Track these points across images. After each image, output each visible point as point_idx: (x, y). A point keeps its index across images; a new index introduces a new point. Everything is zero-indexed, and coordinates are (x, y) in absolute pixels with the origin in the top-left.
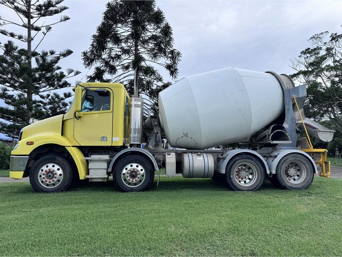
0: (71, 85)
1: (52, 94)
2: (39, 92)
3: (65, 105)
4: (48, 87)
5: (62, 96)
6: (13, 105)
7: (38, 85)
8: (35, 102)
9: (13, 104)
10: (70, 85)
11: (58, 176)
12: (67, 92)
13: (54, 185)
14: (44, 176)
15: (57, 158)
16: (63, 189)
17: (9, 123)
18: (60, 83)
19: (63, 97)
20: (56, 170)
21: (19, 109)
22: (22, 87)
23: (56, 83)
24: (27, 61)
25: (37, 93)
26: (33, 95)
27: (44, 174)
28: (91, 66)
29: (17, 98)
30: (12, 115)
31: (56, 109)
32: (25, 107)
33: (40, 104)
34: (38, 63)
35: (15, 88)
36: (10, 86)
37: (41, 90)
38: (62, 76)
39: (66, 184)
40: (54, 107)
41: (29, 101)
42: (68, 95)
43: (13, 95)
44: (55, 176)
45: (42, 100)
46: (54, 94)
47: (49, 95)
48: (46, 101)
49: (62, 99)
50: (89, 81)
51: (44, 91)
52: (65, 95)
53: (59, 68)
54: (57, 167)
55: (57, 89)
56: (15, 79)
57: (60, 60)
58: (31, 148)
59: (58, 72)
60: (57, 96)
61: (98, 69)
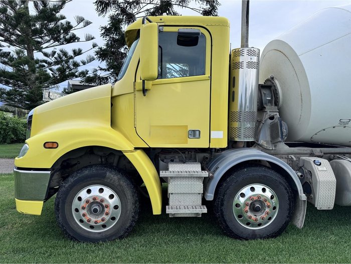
0: (80, 40)
1: (58, 51)
2: (42, 48)
3: (76, 65)
4: (52, 41)
5: (71, 53)
6: (11, 66)
7: (39, 40)
8: (37, 61)
9: (11, 64)
10: (78, 39)
11: (111, 210)
12: (77, 48)
13: (104, 226)
14: (85, 211)
15: (108, 174)
16: (122, 233)
17: (8, 88)
18: (67, 37)
19: (72, 55)
20: (107, 197)
21: (18, 70)
22: (20, 41)
23: (62, 36)
24: (23, 6)
25: (40, 50)
26: (34, 52)
27: (83, 208)
28: (106, 13)
29: (15, 56)
30: (11, 79)
31: (65, 70)
32: (26, 67)
33: (44, 64)
34: (37, 9)
35: (11, 43)
36: (5, 41)
37: (44, 46)
38: (69, 27)
39: (128, 225)
40: (64, 68)
41: (30, 60)
42: (78, 53)
43: (10, 53)
44: (106, 210)
45: (45, 58)
46: (61, 51)
47: (54, 53)
48: (52, 60)
49: (71, 58)
50: (104, 33)
51: (47, 47)
52: (74, 51)
53: (63, 18)
54: (108, 192)
55: (63, 44)
56: (9, 31)
57: (66, 4)
58: (55, 155)
59: (63, 21)
60: (65, 54)
61: (112, 18)
